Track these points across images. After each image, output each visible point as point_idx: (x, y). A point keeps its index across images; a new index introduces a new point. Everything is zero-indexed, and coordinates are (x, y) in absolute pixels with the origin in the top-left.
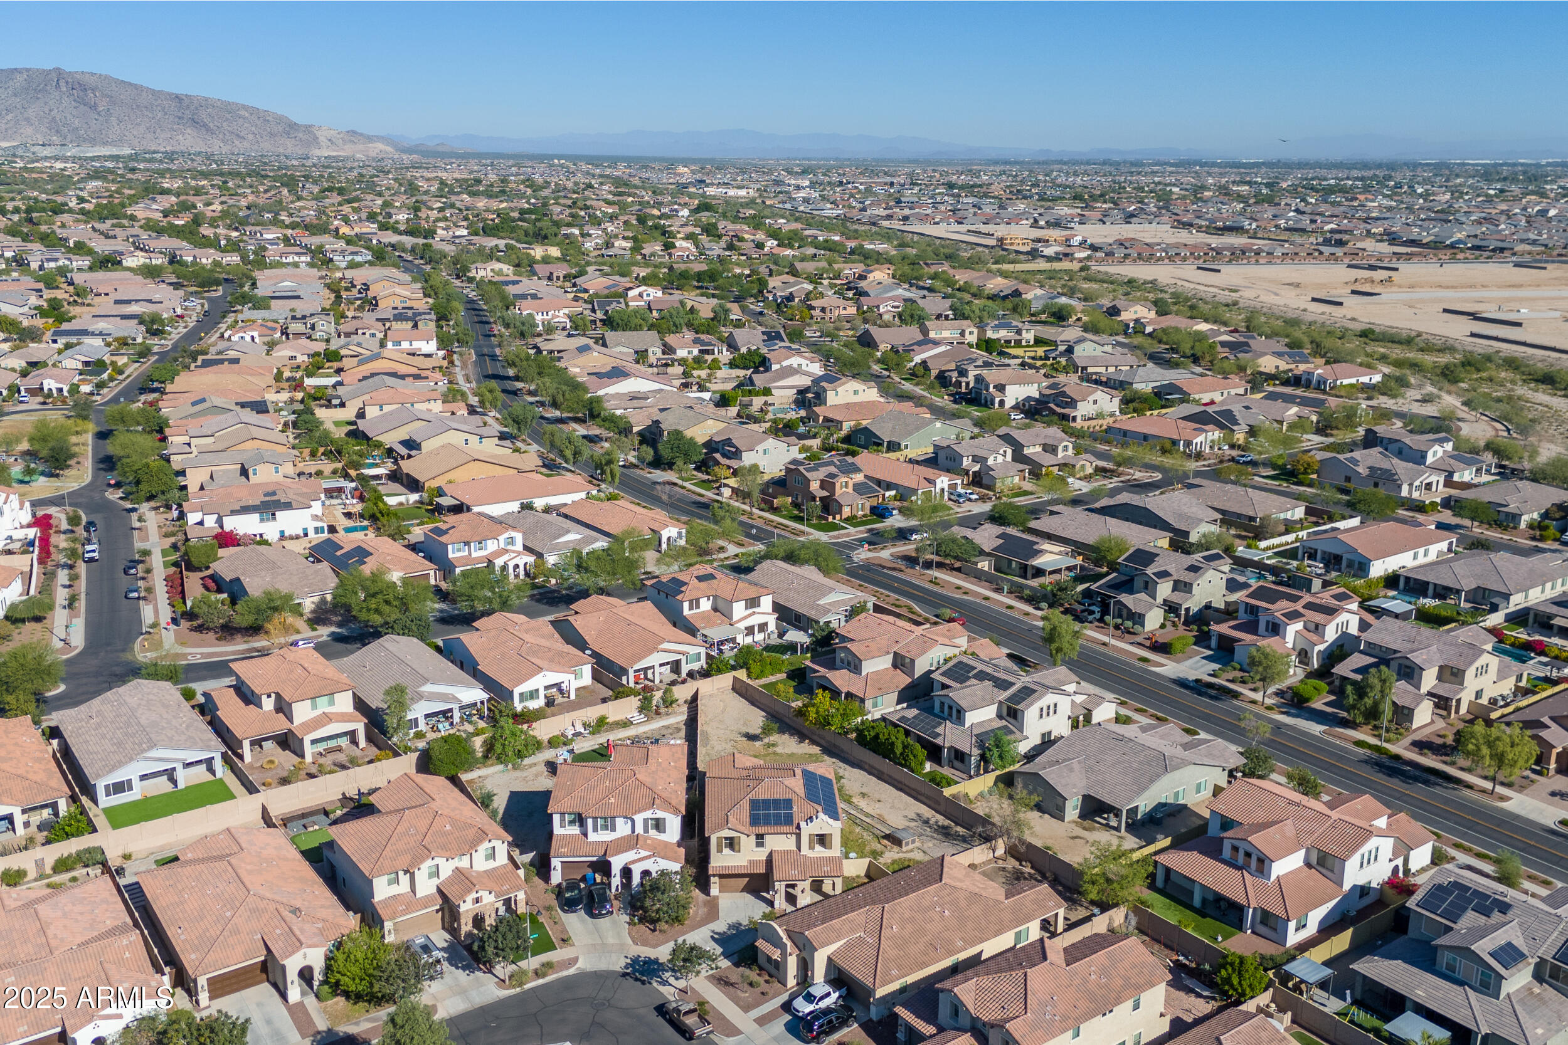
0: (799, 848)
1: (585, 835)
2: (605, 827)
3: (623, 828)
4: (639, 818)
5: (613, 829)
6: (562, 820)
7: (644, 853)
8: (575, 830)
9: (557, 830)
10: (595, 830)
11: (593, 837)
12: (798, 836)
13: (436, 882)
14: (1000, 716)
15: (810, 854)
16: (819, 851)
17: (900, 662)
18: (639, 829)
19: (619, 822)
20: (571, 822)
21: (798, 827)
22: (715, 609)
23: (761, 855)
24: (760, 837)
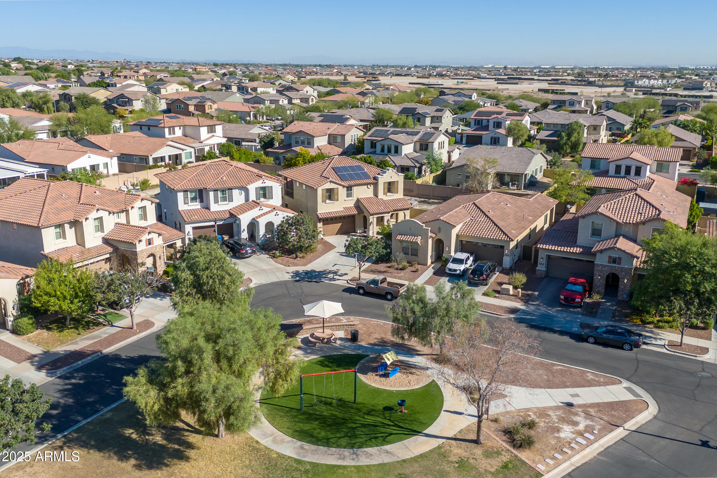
0: (376, 194)
1: (208, 208)
2: (224, 199)
3: (238, 198)
4: (252, 188)
5: (231, 200)
6: (186, 198)
7: (266, 210)
8: (196, 205)
9: (182, 206)
10: (216, 201)
11: (214, 207)
12: (376, 185)
13: (101, 235)
14: (415, 151)
15: (385, 198)
16: (390, 197)
17: (333, 140)
18: (253, 197)
19: (236, 192)
20: (193, 199)
21: (375, 178)
22: (185, 135)
23: (351, 203)
24: (349, 188)
